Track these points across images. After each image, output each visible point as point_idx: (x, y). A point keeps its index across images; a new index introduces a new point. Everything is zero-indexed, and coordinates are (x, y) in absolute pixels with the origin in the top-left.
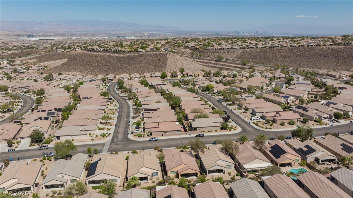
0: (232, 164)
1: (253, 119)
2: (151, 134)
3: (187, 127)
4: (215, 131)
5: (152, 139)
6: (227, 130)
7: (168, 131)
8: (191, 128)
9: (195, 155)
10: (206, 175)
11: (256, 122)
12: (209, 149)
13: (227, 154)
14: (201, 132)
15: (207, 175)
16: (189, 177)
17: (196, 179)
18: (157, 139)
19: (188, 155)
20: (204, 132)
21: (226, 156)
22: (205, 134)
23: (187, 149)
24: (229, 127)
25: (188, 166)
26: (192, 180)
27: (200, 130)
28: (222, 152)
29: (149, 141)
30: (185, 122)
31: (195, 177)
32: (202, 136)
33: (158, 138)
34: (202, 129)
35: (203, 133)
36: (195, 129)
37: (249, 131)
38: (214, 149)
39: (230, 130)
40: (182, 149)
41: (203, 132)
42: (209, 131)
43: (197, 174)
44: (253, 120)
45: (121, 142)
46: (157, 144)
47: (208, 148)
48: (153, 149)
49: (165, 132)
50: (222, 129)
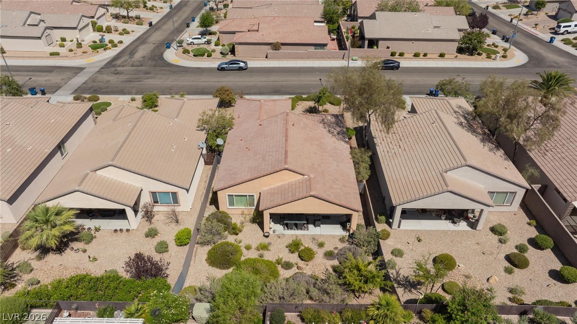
0: (513, 188)
1: (562, 30)
2: (233, 51)
3: (347, 38)
4: (436, 56)
5: (226, 64)
6: (479, 54)
7: (283, 44)
8: (360, 40)
9: (355, 129)
10: (390, 225)
11: (574, 39)
12: (413, 111)
13: (490, 141)
14: (393, 54)
15: (395, 225)
16: (311, 226)
17: (342, 240)
18: (242, 64)
19: (325, 131)
20: (401, 55)
21: (490, 150)
22: (404, 63)
23: (332, 104)
24: (485, 46)
25: (310, 179)
26: (321, 245)
27: (388, 48)
28: (471, 129)
29: (218, 69)
30: (345, 25)
31: (336, 231)
32: (392, 68)
33: (248, 62)
34: (396, 47)
35: (396, 58)
36: (373, 43)
37: (557, 63)
38: (440, 113)
39: (489, 57)
40: (311, 104)
41: (397, 56)
42: (416, 55)
43: (348, 218)
44: (562, 34)
45: (132, 66)
46: (237, 79)
47: (409, 108)
48: (211, 97)
49: (276, 46)
50: (460, 51)
